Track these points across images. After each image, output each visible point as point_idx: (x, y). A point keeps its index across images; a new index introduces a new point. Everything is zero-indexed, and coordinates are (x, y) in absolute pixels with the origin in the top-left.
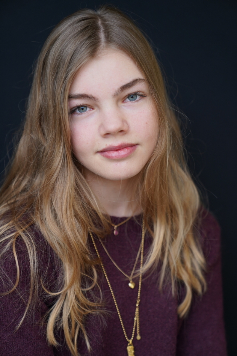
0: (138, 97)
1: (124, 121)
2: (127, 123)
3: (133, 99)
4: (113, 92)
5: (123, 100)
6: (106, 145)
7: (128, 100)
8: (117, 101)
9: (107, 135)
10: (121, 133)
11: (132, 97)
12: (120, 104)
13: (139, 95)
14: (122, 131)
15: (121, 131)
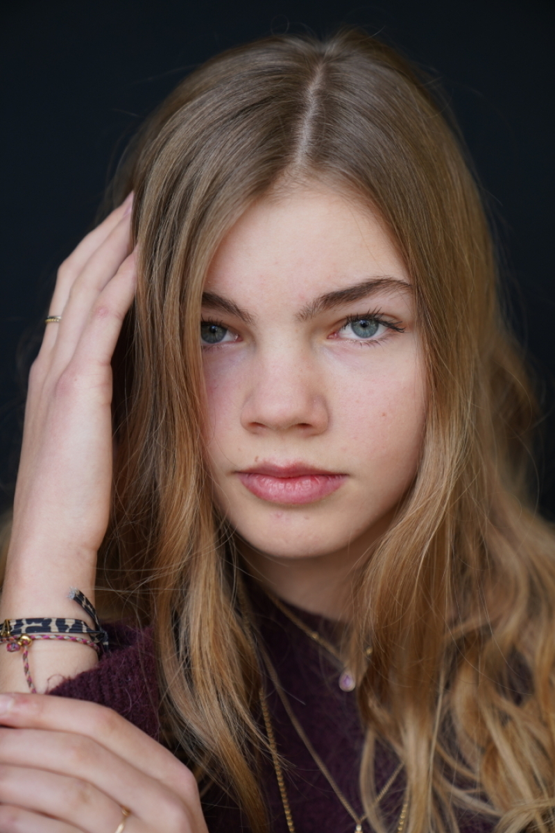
0: (381, 331)
1: (316, 397)
2: (325, 403)
3: (367, 331)
4: (297, 305)
5: (332, 330)
6: (257, 459)
7: (348, 333)
8: (311, 333)
9: (256, 426)
10: (302, 431)
11: (364, 326)
12: (321, 342)
13: (385, 323)
14: (303, 427)
15: (304, 425)
